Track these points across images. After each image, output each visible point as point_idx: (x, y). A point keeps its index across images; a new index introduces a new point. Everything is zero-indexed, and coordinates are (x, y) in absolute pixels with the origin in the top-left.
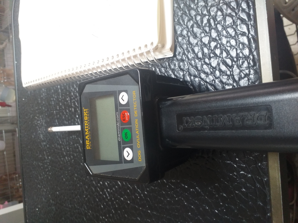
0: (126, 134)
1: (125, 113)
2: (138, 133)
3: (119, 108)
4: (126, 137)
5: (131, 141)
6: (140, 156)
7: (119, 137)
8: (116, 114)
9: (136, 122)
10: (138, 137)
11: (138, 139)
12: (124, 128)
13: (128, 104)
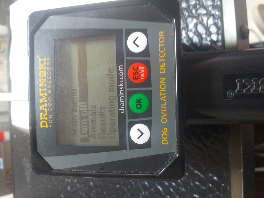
0: (139, 101)
1: (138, 68)
2: (164, 100)
3: (125, 58)
4: (139, 106)
5: (149, 113)
6: (165, 136)
7: (122, 106)
8: (118, 68)
9: (161, 82)
10: (163, 106)
11: (164, 109)
12: (134, 93)
13: (146, 52)
